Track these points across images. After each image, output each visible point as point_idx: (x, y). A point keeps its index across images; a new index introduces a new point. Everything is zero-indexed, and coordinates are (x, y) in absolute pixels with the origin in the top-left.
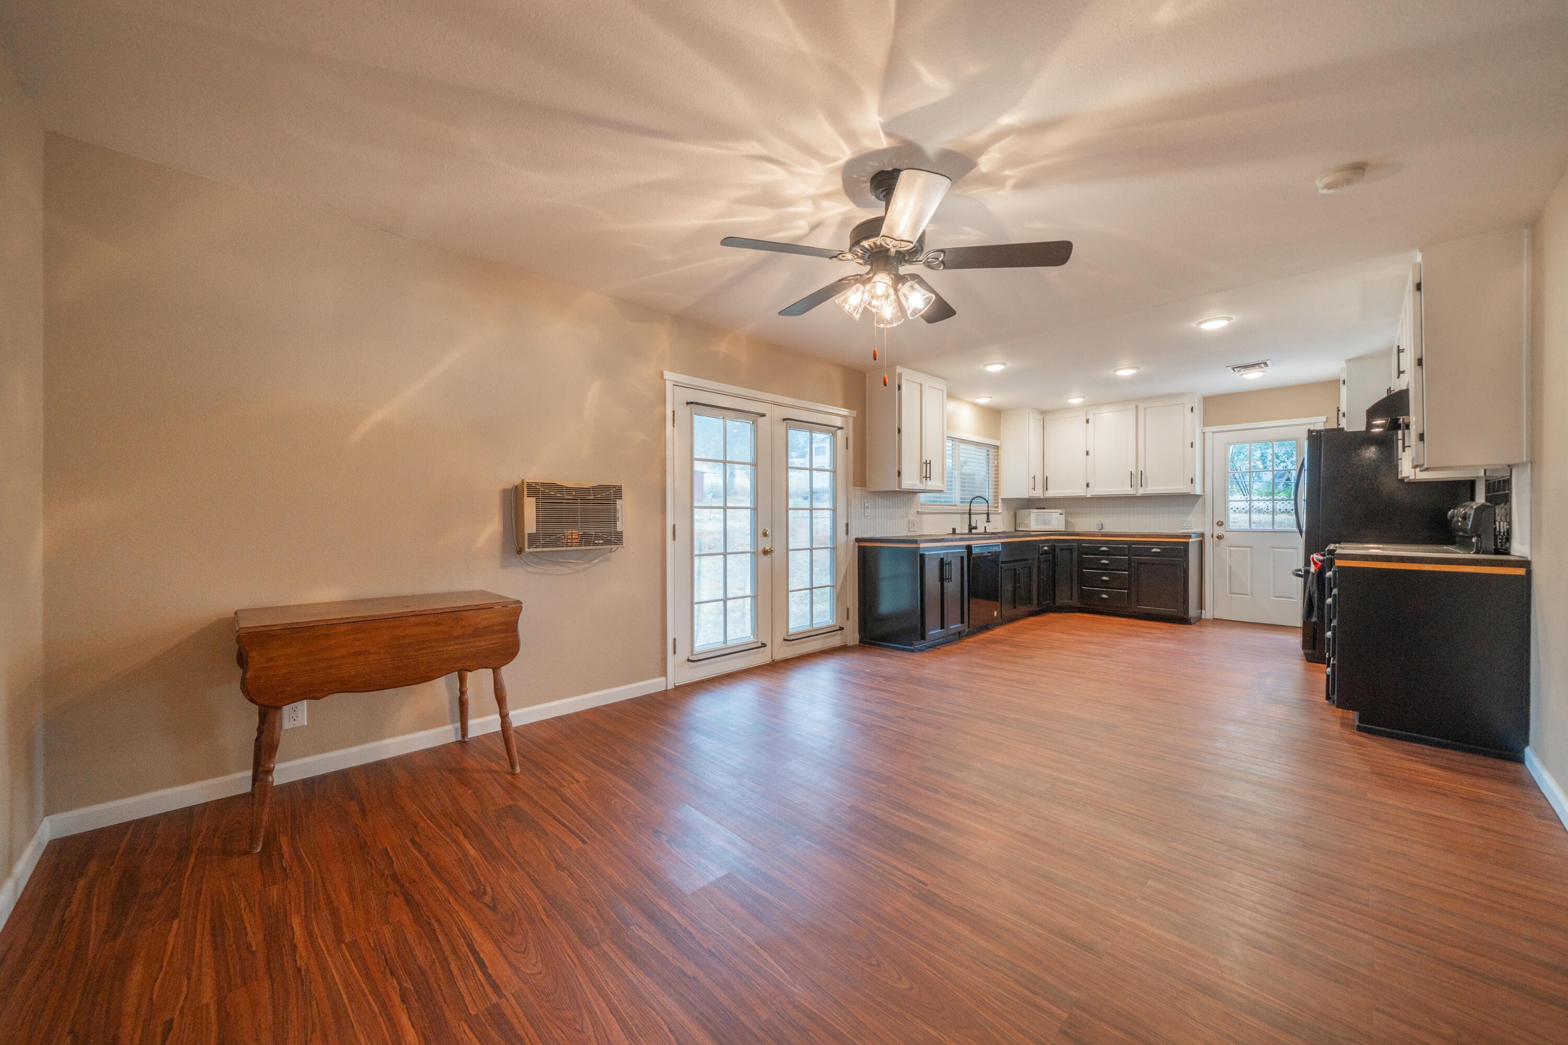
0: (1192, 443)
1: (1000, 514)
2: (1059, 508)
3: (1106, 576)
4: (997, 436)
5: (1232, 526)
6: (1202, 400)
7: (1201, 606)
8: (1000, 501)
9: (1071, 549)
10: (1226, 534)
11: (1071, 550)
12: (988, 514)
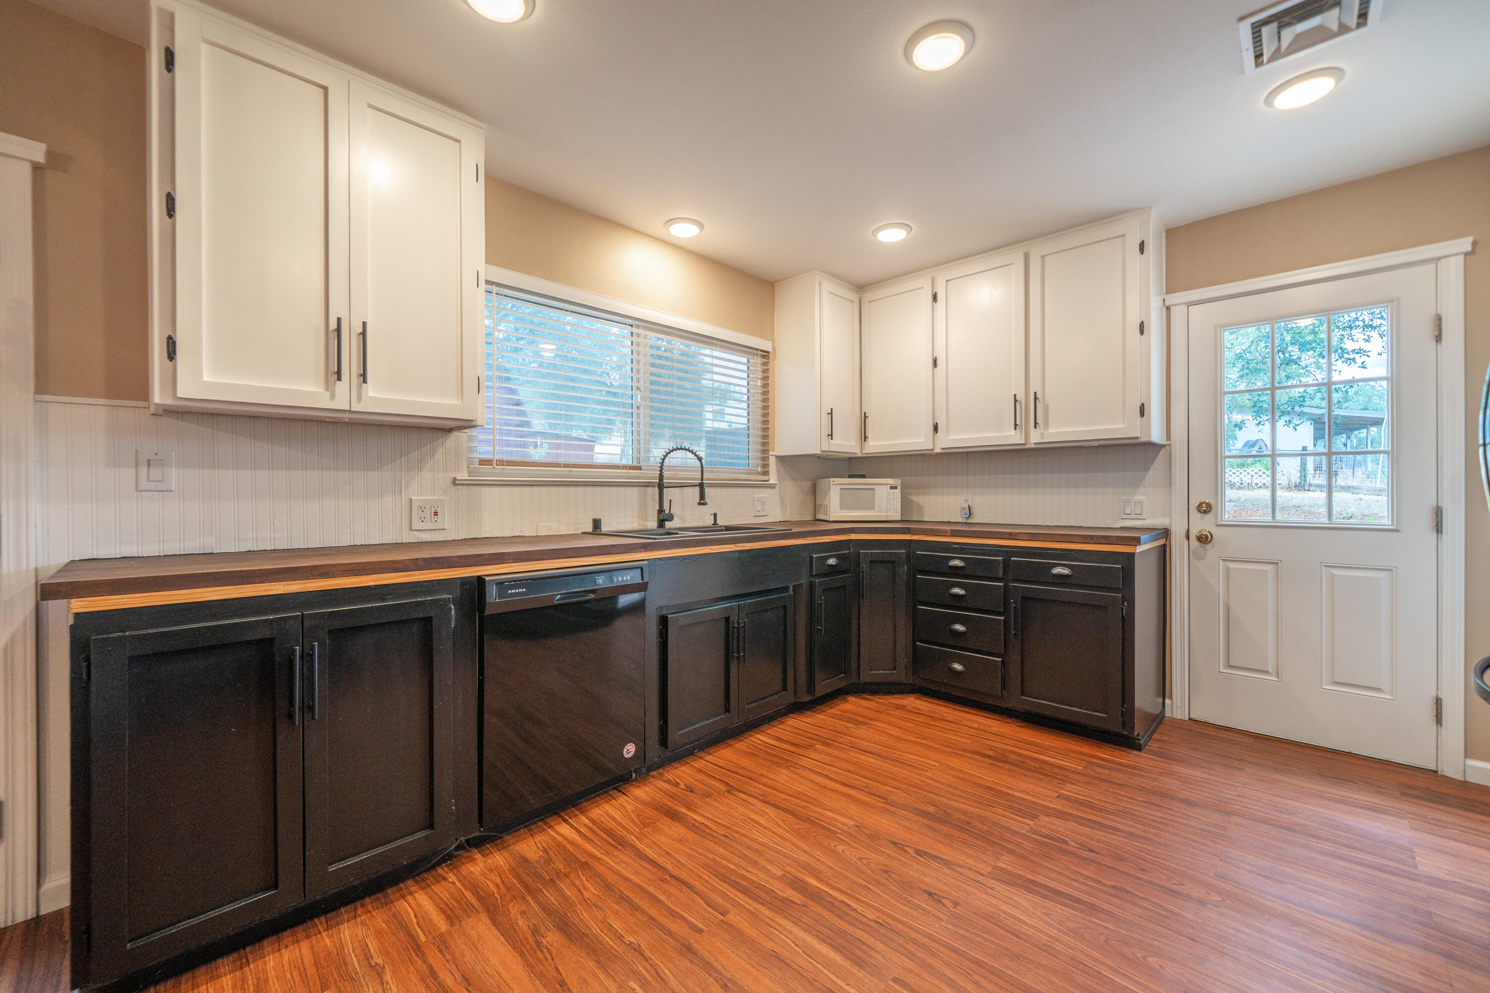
0: (1142, 325)
1: (772, 486)
2: (891, 476)
3: (962, 624)
4: (767, 331)
5: (1228, 514)
6: (1164, 234)
7: (1163, 688)
8: (772, 461)
9: (893, 562)
10: (1215, 531)
11: (890, 562)
12: (701, 486)
